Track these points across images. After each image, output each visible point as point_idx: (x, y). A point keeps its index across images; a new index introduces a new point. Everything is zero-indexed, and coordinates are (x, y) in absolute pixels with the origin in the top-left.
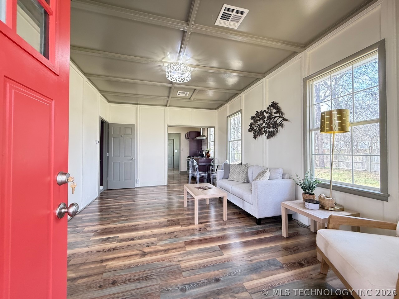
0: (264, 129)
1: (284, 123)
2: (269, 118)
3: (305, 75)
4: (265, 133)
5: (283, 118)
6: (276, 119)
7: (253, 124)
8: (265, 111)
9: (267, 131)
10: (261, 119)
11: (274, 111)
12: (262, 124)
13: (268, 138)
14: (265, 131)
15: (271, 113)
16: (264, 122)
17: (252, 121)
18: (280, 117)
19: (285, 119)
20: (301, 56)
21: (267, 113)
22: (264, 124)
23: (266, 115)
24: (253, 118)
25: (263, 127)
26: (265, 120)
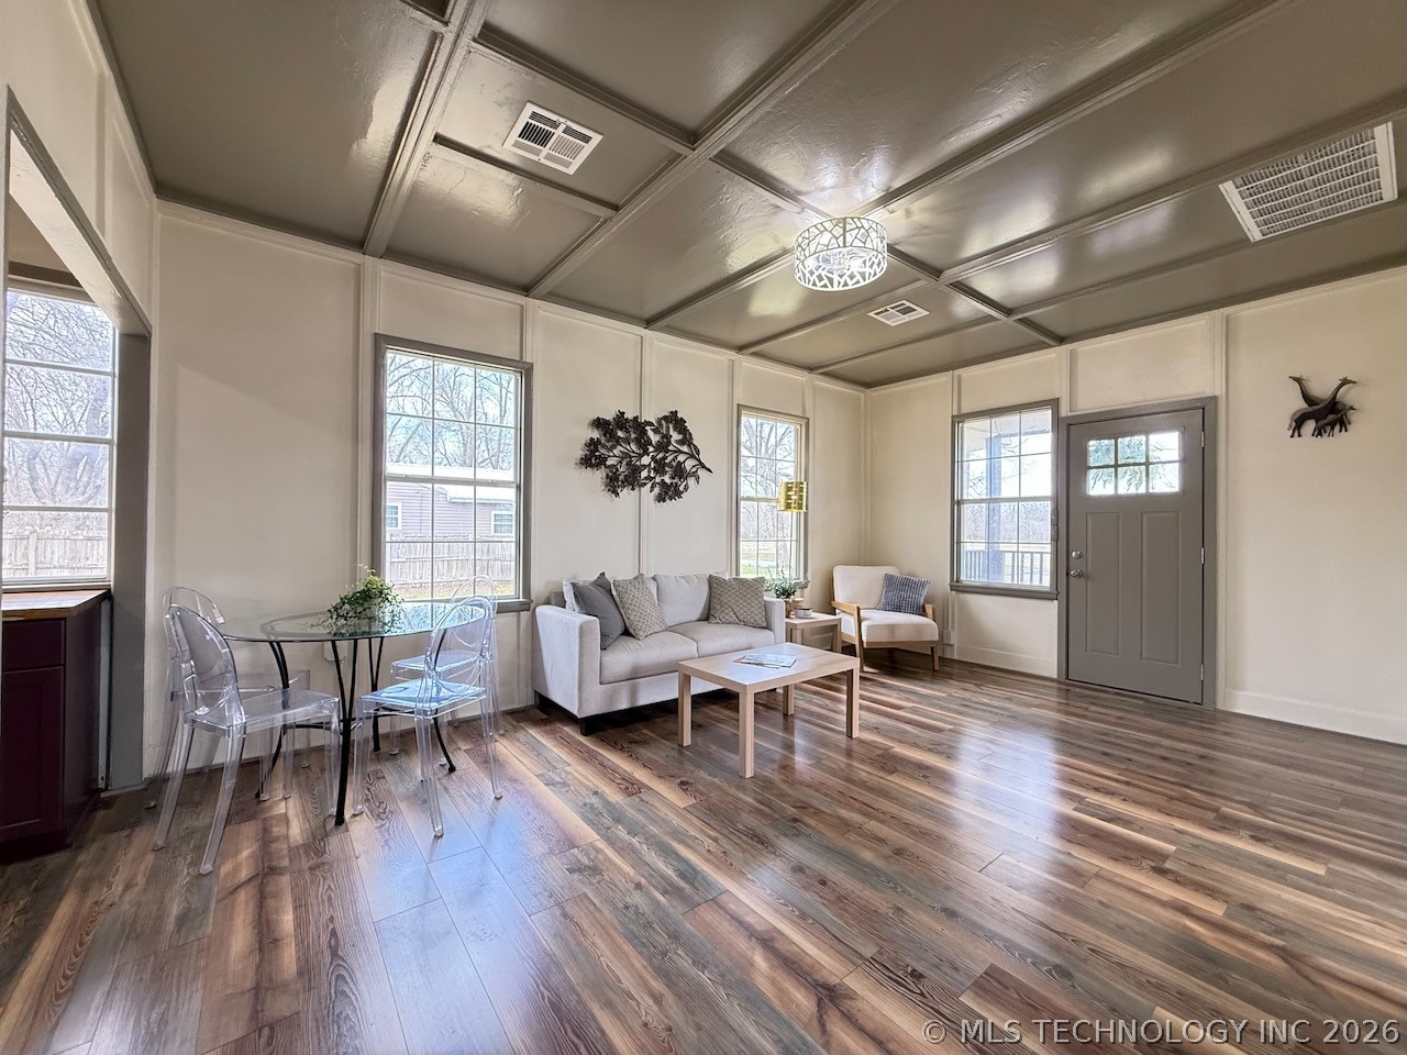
0: (644, 474)
1: (701, 473)
2: (663, 446)
3: (740, 398)
4: (650, 485)
5: (699, 461)
6: (681, 458)
7: (604, 446)
8: (650, 424)
9: (658, 480)
10: (638, 441)
11: (676, 436)
12: (641, 456)
13: (661, 498)
14: (649, 478)
15: (667, 437)
16: (646, 452)
17: (596, 434)
18: (692, 456)
19: (704, 467)
20: (733, 358)
21: (656, 431)
22: (646, 460)
23: (655, 438)
24: (599, 423)
25: (645, 466)
26: (651, 449)
